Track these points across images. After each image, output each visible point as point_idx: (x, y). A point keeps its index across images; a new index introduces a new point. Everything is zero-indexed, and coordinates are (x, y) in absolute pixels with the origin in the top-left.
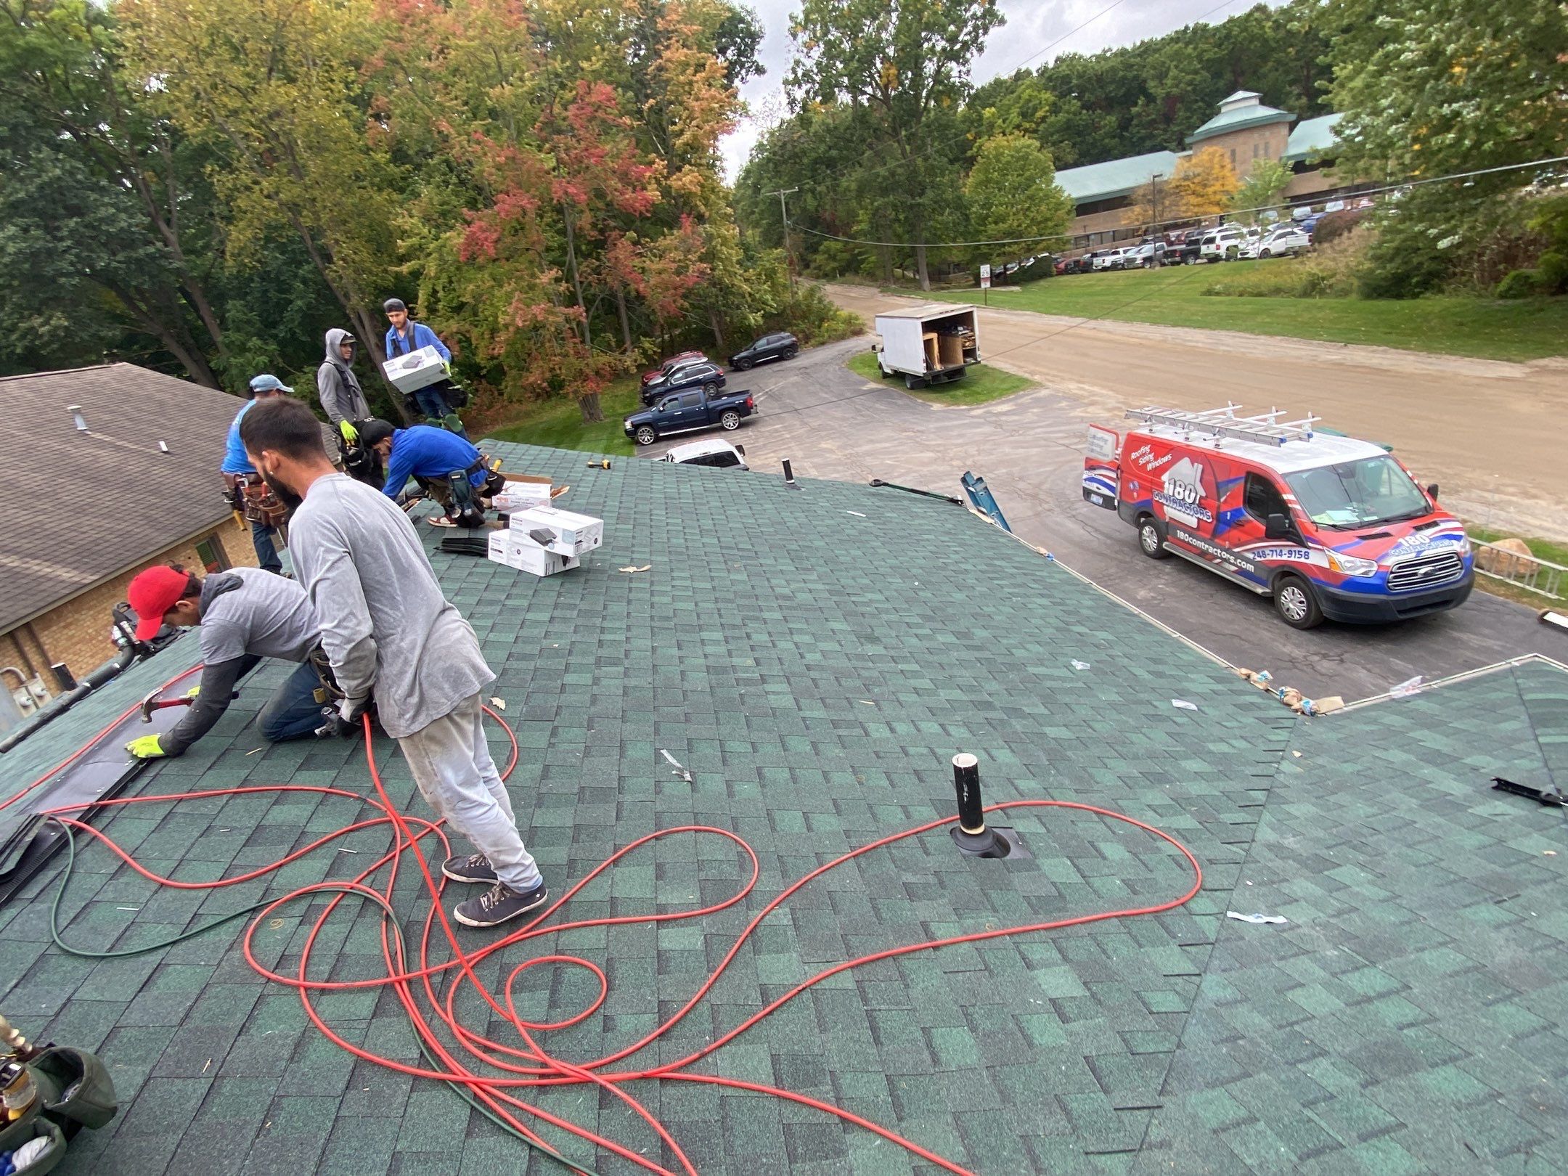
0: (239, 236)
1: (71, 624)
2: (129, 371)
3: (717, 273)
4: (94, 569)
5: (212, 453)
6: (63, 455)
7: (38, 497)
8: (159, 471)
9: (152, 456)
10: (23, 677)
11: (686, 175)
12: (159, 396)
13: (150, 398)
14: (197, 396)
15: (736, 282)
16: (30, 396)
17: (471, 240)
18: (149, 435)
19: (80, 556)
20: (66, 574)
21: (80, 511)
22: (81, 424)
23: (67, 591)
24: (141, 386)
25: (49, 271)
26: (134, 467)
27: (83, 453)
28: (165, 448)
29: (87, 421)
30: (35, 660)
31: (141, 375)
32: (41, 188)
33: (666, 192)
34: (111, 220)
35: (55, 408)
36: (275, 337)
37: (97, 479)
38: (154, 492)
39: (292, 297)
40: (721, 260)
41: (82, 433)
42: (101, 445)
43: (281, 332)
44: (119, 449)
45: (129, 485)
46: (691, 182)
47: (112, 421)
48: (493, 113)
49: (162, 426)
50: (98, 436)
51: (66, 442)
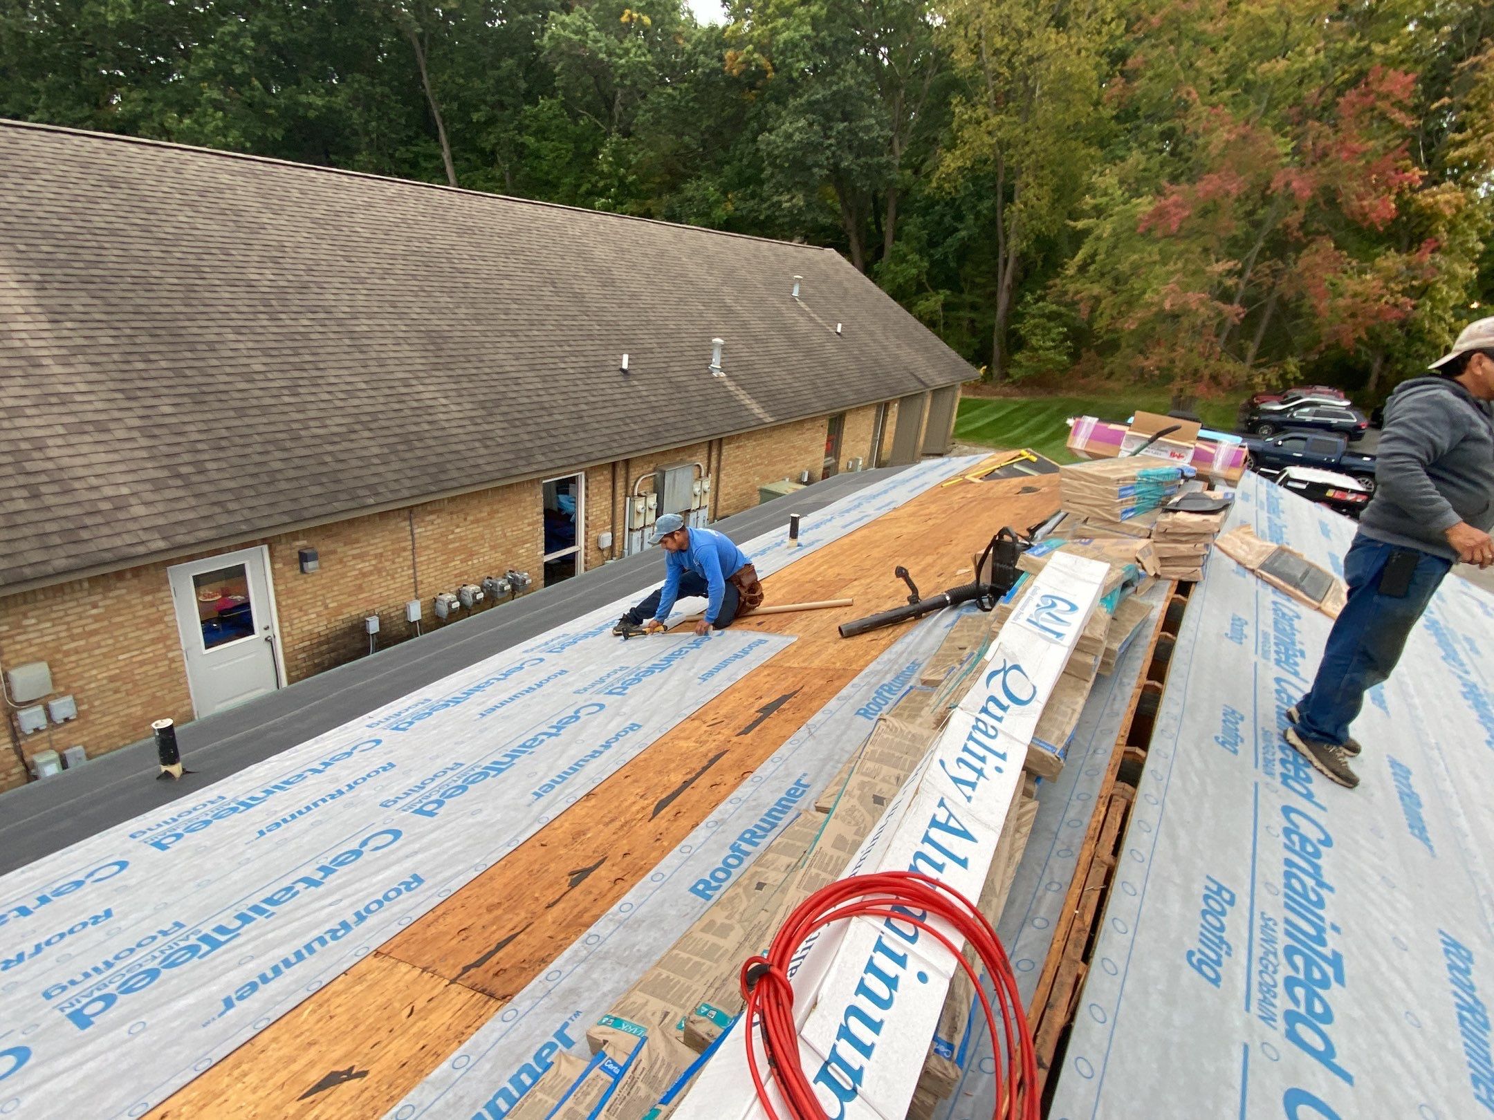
0: (951, 162)
1: (741, 446)
2: (833, 257)
3: (1419, 314)
4: (773, 413)
5: (866, 345)
6: (779, 313)
7: (757, 340)
8: (830, 348)
9: (829, 333)
10: (703, 473)
11: (1443, 192)
12: (846, 284)
13: (840, 283)
14: (868, 292)
15: (1437, 329)
16: (772, 258)
17: (1160, 214)
18: (832, 315)
19: (768, 399)
20: (757, 410)
21: (777, 362)
22: (796, 293)
23: (753, 423)
24: (837, 271)
25: (810, 161)
26: (817, 338)
27: (791, 315)
28: (839, 330)
29: (801, 292)
30: (714, 464)
31: (840, 263)
32: (835, 93)
33: (1403, 206)
34: (868, 129)
35: (784, 273)
36: (931, 256)
37: (792, 340)
38: (823, 364)
39: (960, 226)
40: (1432, 299)
41: (793, 300)
42: (802, 313)
43: (938, 253)
44: (811, 320)
45: (809, 353)
46: (1447, 202)
47: (814, 295)
48: (1248, 87)
49: (841, 311)
50: (802, 304)
51: (784, 303)
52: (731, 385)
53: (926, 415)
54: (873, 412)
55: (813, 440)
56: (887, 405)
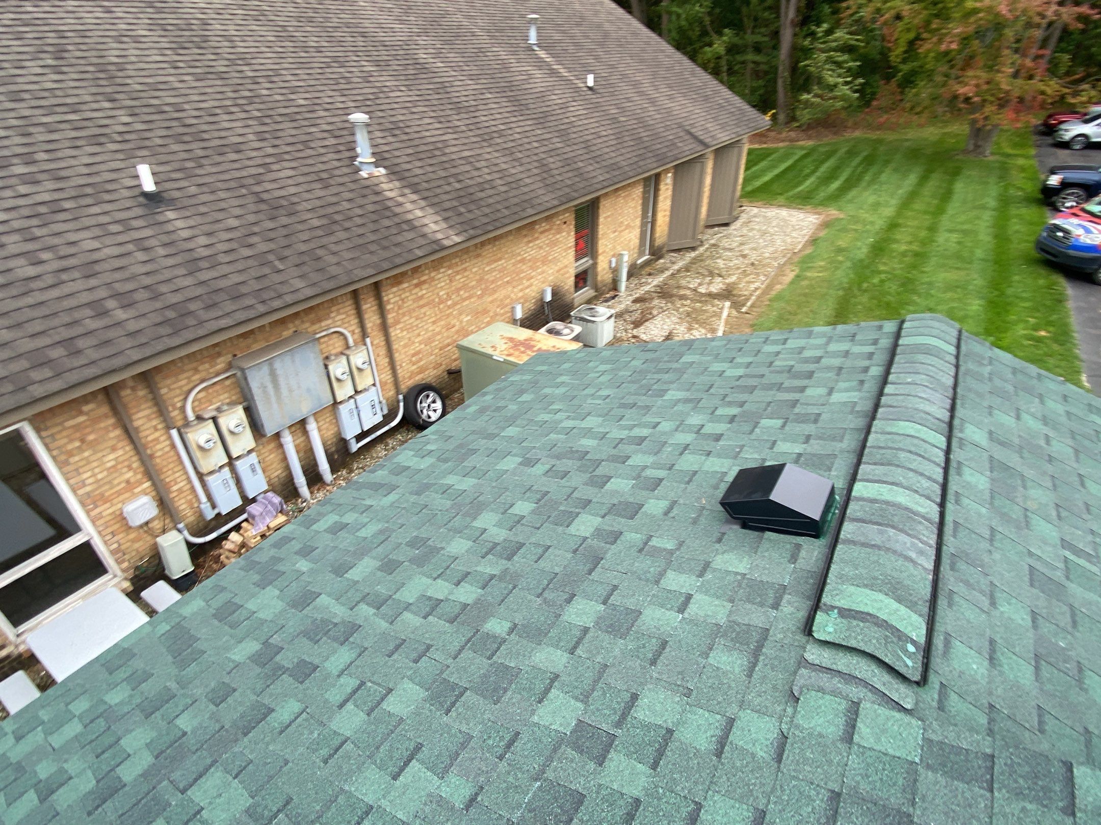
1: (424, 282)
4: (463, 227)
5: (628, 100)
6: (505, 67)
7: (458, 108)
8: (576, 109)
9: (577, 90)
10: (352, 341)
12: (607, 26)
13: (599, 26)
14: (636, 34)
18: (584, 65)
19: (458, 202)
20: (435, 225)
21: (487, 138)
22: (533, 38)
23: (428, 250)
24: (596, 13)
26: (558, 97)
27: (520, 68)
28: (590, 83)
29: (540, 37)
30: (372, 321)
37: (519, 103)
38: (563, 134)
41: (530, 48)
42: (540, 64)
44: (553, 73)
45: (542, 119)
47: (560, 41)
49: (597, 58)
50: (542, 54)
51: (514, 53)
52: (391, 189)
53: (708, 180)
54: (638, 191)
55: (553, 244)
56: (657, 177)
